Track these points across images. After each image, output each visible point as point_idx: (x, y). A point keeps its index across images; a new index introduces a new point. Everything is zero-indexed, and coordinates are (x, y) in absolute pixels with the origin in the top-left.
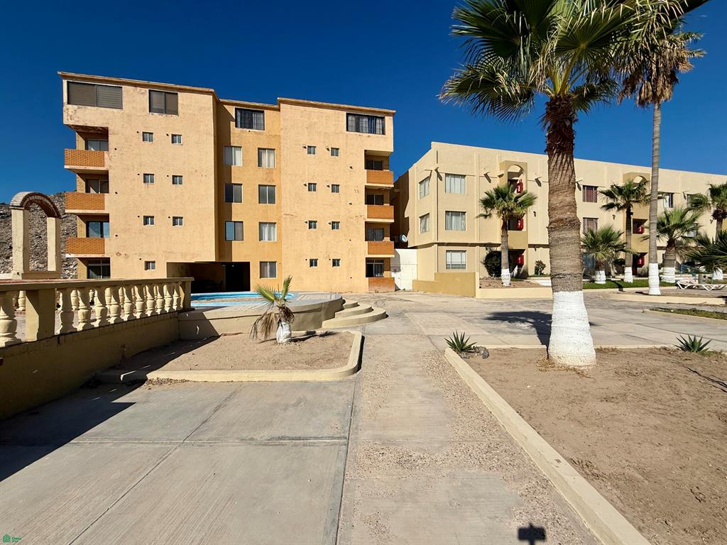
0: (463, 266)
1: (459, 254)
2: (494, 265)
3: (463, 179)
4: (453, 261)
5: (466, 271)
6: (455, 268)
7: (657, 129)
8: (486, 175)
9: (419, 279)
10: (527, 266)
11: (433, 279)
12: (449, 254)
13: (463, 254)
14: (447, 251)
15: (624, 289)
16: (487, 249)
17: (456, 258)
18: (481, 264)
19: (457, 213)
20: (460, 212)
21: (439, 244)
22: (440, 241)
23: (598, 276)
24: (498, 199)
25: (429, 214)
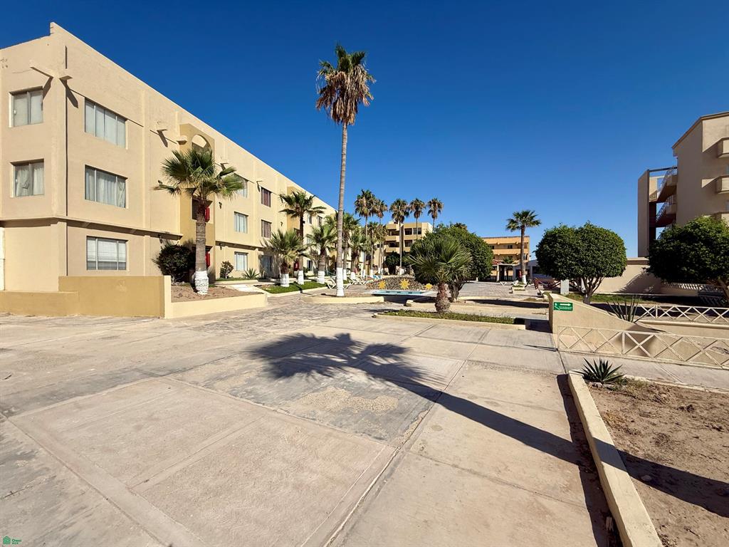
0: (121, 266)
1: (114, 245)
2: (175, 264)
3: (120, 124)
4: (100, 254)
5: (127, 273)
6: (106, 268)
7: (345, 146)
8: (160, 133)
9: (9, 289)
10: (214, 267)
11: (54, 288)
12: (92, 243)
13: (122, 245)
14: (89, 238)
15: (304, 291)
16: (161, 241)
17: (108, 251)
18: (153, 263)
19: (111, 177)
20: (116, 175)
21: (71, 223)
22: (71, 217)
23: (284, 279)
24: (195, 168)
25: (42, 161)
